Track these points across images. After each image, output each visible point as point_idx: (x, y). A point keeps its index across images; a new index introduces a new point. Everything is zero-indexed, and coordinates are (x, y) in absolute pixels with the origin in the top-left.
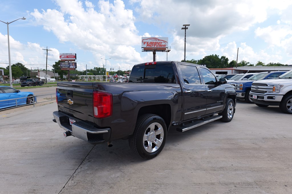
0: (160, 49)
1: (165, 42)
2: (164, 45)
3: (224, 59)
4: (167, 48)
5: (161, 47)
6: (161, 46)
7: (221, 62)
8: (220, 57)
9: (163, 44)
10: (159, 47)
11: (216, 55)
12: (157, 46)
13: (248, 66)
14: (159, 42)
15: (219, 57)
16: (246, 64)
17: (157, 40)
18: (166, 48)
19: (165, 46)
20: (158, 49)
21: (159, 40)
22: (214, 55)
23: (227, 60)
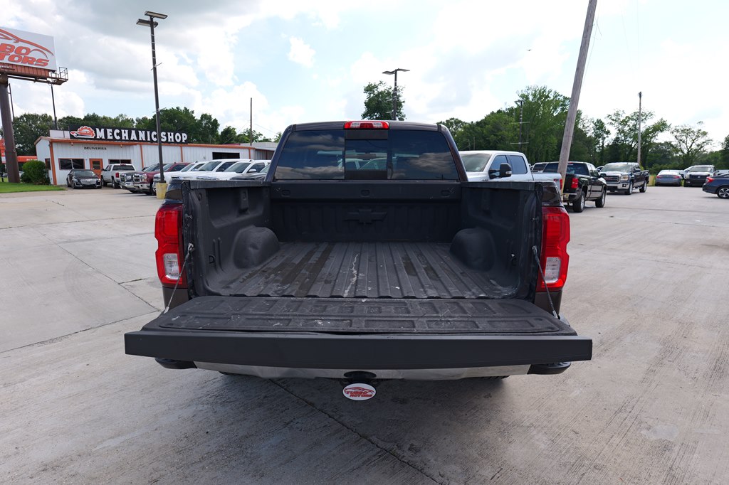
0: (27, 72)
1: (41, 49)
2: (40, 60)
3: (209, 122)
4: (53, 71)
5: (27, 65)
6: (27, 60)
7: (201, 126)
8: (197, 116)
9: (36, 55)
10: (20, 64)
11: (186, 108)
12: (11, 58)
13: (261, 141)
14: (20, 48)
15: (194, 115)
16: (257, 137)
17: (8, 38)
18: (50, 70)
19: (46, 64)
20: (19, 71)
21: (18, 40)
22: (182, 108)
23: (215, 124)
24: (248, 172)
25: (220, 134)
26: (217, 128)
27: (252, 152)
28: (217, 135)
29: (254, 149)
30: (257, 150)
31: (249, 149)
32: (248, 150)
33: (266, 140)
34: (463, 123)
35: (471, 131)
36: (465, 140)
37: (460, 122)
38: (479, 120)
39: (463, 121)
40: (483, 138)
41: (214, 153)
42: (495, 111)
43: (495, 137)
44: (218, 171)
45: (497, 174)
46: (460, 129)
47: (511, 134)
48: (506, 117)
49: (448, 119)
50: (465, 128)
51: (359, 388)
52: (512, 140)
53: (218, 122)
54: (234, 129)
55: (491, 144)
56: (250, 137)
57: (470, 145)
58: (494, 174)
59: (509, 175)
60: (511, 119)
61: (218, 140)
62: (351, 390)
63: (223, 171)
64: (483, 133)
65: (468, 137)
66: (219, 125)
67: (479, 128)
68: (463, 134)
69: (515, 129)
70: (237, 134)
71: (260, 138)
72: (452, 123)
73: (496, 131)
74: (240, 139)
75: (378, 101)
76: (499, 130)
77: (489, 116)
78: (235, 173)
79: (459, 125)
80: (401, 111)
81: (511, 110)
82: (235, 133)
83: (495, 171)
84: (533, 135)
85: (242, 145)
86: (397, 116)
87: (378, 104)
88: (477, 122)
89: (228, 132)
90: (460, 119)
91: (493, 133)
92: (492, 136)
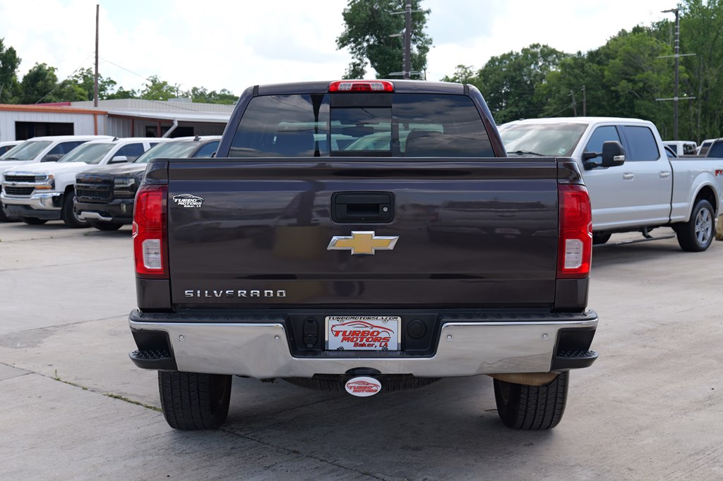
16: (105, 88)
24: (111, 162)
25: (20, 79)
26: (14, 67)
27: (100, 119)
28: (15, 84)
29: (105, 113)
30: (111, 116)
31: (95, 114)
32: (91, 118)
33: (124, 95)
34: (560, 55)
35: (577, 71)
36: (564, 91)
37: (553, 52)
38: (595, 48)
39: (559, 50)
40: (605, 87)
41: (19, 125)
42: (629, 30)
43: (630, 85)
44: (46, 159)
45: (598, 160)
46: (552, 69)
47: (665, 79)
48: (653, 41)
49: (527, 46)
50: (563, 65)
51: (363, 382)
52: (668, 90)
53: (18, 55)
54: (53, 69)
55: (622, 100)
56: (90, 87)
57: (574, 103)
58: (592, 160)
59: (620, 163)
60: (663, 45)
61: (16, 93)
62: (354, 385)
63: (56, 160)
64: (603, 76)
65: (570, 86)
66: (19, 61)
67: (595, 66)
68: (559, 78)
69: (674, 67)
70: (60, 80)
71: (111, 91)
72: (534, 55)
73: (631, 70)
74: (67, 93)
75: (372, 9)
76: (638, 69)
77: (614, 39)
78: (83, 164)
79: (550, 59)
80: (424, 31)
81: (664, 26)
82: (55, 79)
83: (594, 156)
84: (713, 80)
85: (76, 105)
86: (414, 41)
87: (372, 16)
88: (591, 54)
89: (40, 77)
90: (552, 46)
91: (626, 76)
92: (624, 83)
